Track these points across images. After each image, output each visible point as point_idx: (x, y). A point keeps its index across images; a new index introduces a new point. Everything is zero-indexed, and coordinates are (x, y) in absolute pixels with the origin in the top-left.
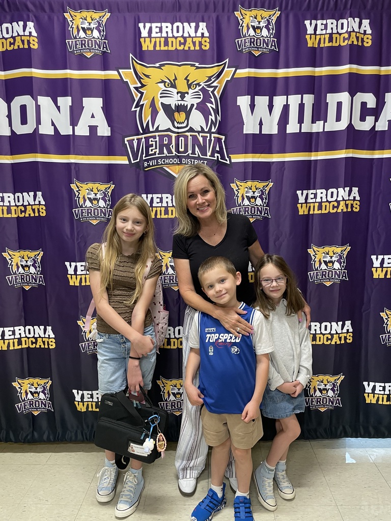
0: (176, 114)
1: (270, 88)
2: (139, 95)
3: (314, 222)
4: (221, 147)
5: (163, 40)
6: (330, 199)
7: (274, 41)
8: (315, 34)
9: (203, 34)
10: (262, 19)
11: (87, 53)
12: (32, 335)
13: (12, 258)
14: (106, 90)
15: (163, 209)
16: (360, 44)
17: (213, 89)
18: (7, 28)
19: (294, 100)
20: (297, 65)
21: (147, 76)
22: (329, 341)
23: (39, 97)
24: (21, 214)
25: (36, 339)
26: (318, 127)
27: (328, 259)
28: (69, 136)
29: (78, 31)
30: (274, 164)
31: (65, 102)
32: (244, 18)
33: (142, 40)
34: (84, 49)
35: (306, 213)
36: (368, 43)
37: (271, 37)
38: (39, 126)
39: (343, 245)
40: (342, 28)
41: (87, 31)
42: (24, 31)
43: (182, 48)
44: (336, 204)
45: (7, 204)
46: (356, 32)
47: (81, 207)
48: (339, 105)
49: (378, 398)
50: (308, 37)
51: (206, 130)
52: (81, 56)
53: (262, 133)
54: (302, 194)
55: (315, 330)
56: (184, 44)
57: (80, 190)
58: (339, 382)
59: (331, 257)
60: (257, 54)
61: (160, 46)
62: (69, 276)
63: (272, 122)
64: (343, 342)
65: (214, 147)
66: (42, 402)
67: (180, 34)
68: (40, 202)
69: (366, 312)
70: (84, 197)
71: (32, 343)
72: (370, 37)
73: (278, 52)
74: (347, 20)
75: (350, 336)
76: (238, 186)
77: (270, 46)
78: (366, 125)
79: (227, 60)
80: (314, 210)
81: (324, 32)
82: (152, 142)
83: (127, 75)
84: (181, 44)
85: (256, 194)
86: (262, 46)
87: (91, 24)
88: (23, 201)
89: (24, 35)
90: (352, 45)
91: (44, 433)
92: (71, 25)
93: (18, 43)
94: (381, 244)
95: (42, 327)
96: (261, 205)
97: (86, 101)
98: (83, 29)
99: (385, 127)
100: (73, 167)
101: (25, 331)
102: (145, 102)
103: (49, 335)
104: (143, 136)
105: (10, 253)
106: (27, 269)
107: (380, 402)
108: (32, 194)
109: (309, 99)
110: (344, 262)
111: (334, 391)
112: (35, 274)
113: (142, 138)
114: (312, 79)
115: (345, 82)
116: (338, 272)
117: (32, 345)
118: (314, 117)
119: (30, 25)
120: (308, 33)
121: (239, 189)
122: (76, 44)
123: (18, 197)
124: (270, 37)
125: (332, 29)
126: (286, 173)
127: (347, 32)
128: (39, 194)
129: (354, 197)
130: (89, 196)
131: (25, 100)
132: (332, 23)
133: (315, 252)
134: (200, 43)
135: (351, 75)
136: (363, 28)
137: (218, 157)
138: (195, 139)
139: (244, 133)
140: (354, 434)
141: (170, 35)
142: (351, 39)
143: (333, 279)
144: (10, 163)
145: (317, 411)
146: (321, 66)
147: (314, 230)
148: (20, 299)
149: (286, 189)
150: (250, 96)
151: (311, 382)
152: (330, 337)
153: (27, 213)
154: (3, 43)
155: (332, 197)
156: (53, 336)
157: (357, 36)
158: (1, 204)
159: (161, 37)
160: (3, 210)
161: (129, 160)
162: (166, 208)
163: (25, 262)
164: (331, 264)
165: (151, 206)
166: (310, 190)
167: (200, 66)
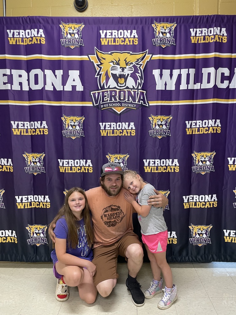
0: (119, 79)
1: (171, 65)
2: (99, 69)
3: (195, 139)
4: (144, 97)
5: (113, 39)
6: (204, 126)
7: (173, 40)
8: (196, 36)
9: (134, 36)
10: (167, 28)
11: (71, 46)
12: (37, 200)
13: (28, 157)
14: (82, 66)
15: (111, 131)
16: (220, 41)
17: (139, 65)
18: (28, 32)
19: (184, 72)
20: (186, 53)
21: (104, 59)
22: (204, 206)
23: (46, 70)
24: (33, 133)
25: (39, 203)
26: (197, 86)
27: (203, 159)
28: (61, 91)
29: (67, 34)
30: (173, 106)
31: (59, 73)
32: (157, 28)
33: (101, 39)
34: (70, 44)
35: (191, 133)
36: (225, 41)
38: (45, 85)
39: (211, 151)
40: (211, 33)
41: (72, 35)
42: (38, 34)
43: (123, 43)
44: (207, 129)
45: (26, 127)
46: (218, 35)
47: (67, 129)
48: (209, 74)
49: (232, 239)
50: (192, 38)
51: (135, 88)
52: (69, 48)
53: (167, 89)
54: (189, 123)
55: (196, 200)
56: (124, 41)
57: (66, 120)
58: (209, 229)
59: (205, 158)
60: (164, 47)
61: (111, 43)
62: (60, 167)
63: (172, 83)
64: (212, 206)
65: (140, 97)
66: (42, 239)
67: (122, 36)
68: (44, 126)
69: (225, 190)
70: (68, 124)
71: (37, 205)
72: (226, 38)
73: (176, 46)
74: (214, 28)
75: (216, 203)
76: (153, 119)
77: (171, 43)
78: (224, 85)
79: (148, 50)
80: (195, 132)
81: (201, 35)
82: (106, 95)
83: (93, 58)
84: (122, 41)
85: (163, 123)
86: (166, 42)
87: (74, 31)
88: (35, 126)
89: (38, 37)
90: (216, 42)
91: (43, 256)
92: (63, 30)
93: (34, 40)
94: (233, 152)
95: (43, 196)
96: (165, 129)
97: (71, 72)
98: (70, 33)
99: (235, 86)
100: (63, 108)
101: (33, 198)
102: (102, 73)
103: (47, 201)
104: (101, 91)
105: (27, 154)
106: (35, 163)
107: (233, 242)
109: (192, 71)
110: (212, 161)
112: (40, 166)
114: (194, 60)
115: (212, 62)
116: (209, 167)
118: (195, 81)
119: (41, 31)
120: (192, 36)
121: (153, 120)
122: (66, 42)
123: (32, 124)
124: (171, 38)
125: (205, 33)
126: (179, 111)
127: (213, 35)
128: (44, 122)
129: (218, 125)
130: (71, 124)
131: (38, 71)
132: (205, 30)
133: (196, 155)
134: (133, 41)
135: (215, 58)
136: (222, 33)
137: (142, 102)
138: (129, 92)
139: (157, 89)
140: (218, 260)
141: (117, 37)
142: (216, 39)
143: (206, 170)
144: (28, 105)
145: (197, 246)
146: (199, 53)
147: (195, 143)
148: (31, 181)
149: (180, 120)
150: (160, 70)
151: (193, 229)
152: (204, 203)
153: (37, 132)
154: (26, 40)
155: (205, 125)
156: (49, 201)
157: (219, 37)
158: (23, 127)
159: (112, 38)
160: (24, 131)
161: (93, 104)
162: (113, 130)
163: (35, 160)
164: (205, 162)
165: (105, 129)
166: (193, 121)
167: (132, 53)
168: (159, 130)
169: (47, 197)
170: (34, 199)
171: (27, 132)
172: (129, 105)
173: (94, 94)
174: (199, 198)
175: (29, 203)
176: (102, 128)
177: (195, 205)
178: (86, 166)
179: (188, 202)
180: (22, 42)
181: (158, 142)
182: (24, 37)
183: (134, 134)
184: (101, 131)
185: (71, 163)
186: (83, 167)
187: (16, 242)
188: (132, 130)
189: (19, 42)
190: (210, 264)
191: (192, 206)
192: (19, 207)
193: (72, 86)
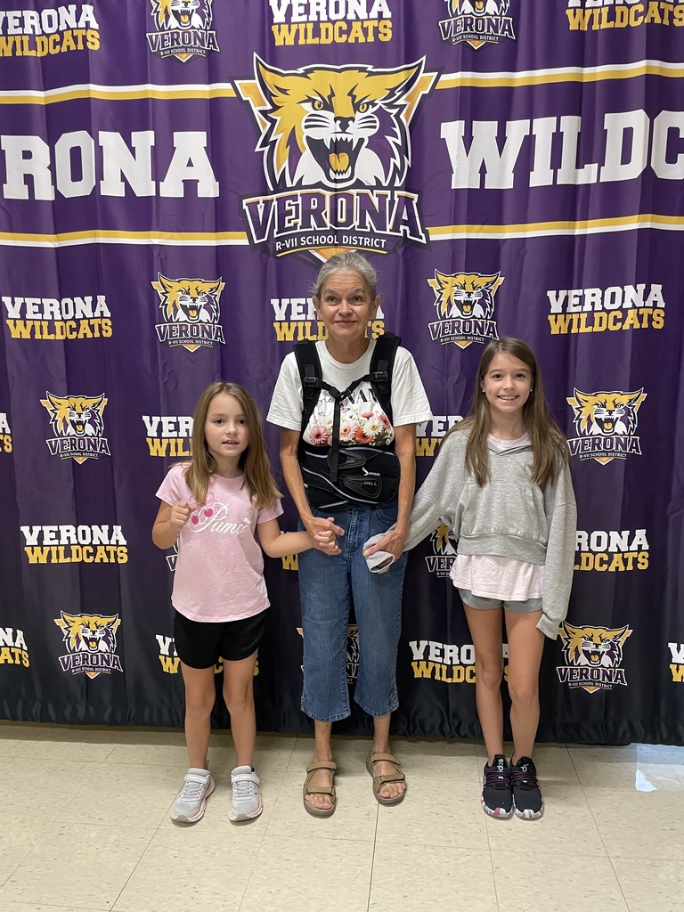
0: (332, 157)
1: (501, 106)
2: (269, 124)
3: (579, 348)
4: (411, 214)
5: (310, 26)
6: (608, 306)
7: (507, 21)
8: (583, 6)
9: (380, 14)
11: (181, 55)
12: (88, 541)
13: (56, 409)
14: (214, 118)
15: (308, 325)
16: (666, 22)
17: (395, 111)
18: (50, 18)
19: (543, 128)
20: (550, 64)
21: (284, 91)
22: (605, 566)
23: (101, 133)
24: (71, 334)
25: (95, 547)
26: (588, 175)
27: (604, 416)
28: (150, 198)
29: (167, 17)
30: (507, 243)
31: (144, 140)
33: (275, 29)
34: (176, 48)
35: (564, 331)
36: (682, 20)
37: (503, 14)
38: (101, 182)
39: (632, 389)
41: (182, 17)
42: (77, 20)
43: (343, 39)
44: (620, 315)
45: (48, 316)
47: (170, 321)
48: (628, 133)
50: (569, 13)
51: (385, 184)
52: (172, 59)
53: (486, 187)
54: (557, 297)
55: (580, 545)
56: (348, 32)
57: (167, 292)
58: (622, 640)
59: (610, 412)
60: (476, 45)
61: (306, 38)
62: (149, 441)
63: (502, 167)
64: (630, 567)
65: (399, 214)
66: (103, 656)
67: (341, 15)
68: (102, 312)
69: (675, 515)
70: (174, 304)
71: (89, 555)
73: (516, 41)
75: (644, 557)
76: (440, 284)
77: (500, 32)
78: (678, 170)
79: (424, 58)
80: (579, 327)
81: (599, 3)
82: (290, 208)
83: (248, 90)
84: (341, 32)
85: (474, 298)
86: (486, 30)
87: (190, 5)
88: (75, 312)
89: (78, 28)
90: (651, 26)
91: (106, 709)
92: (155, 6)
93: (68, 41)
95: (105, 528)
96: (482, 318)
97: (179, 138)
98: (176, 13)
100: (156, 253)
101: (76, 534)
102: (279, 137)
103: (117, 541)
104: (275, 197)
105: (54, 399)
106: (80, 428)
108: (89, 299)
109: (571, 125)
110: (634, 422)
111: (612, 657)
112: (93, 436)
113: (273, 200)
114: (577, 87)
115: (639, 93)
116: (623, 440)
117: (88, 558)
118: (581, 158)
119: (88, 9)
120: (570, 6)
121: (443, 289)
122: (163, 40)
123: (66, 305)
124: (501, 15)
126: (527, 259)
128: (101, 299)
129: (655, 303)
130: (183, 303)
131: (78, 138)
133: (579, 402)
134: (376, 30)
135: (650, 80)
137: (405, 231)
138: (365, 200)
139: (453, 187)
140: (649, 737)
141: (323, 17)
142: (650, 15)
143: (613, 451)
144: (53, 246)
145: (581, 692)
146: (595, 65)
147: (579, 360)
148: (69, 480)
149: (528, 287)
150: (463, 122)
152: (606, 558)
153: (82, 331)
154: (42, 42)
155: (613, 301)
156: (125, 543)
157: (661, 7)
158: (39, 316)
159: (308, 22)
160: (41, 327)
161: (250, 239)
162: (314, 323)
163: (77, 416)
164: (610, 425)
165: (288, 319)
166: (572, 289)
167: (375, 70)
168: (462, 321)
169: (117, 529)
170: (77, 538)
171: (52, 330)
172: (363, 240)
173: (253, 207)
175: (62, 549)
176: (280, 315)
177: (578, 560)
180: (30, 50)
181: (456, 361)
182: (37, 33)
184: (276, 325)
185: (187, 426)
187: (27, 665)
188: (375, 323)
189: (22, 50)
190: (624, 750)
192: (33, 560)
193: (183, 181)
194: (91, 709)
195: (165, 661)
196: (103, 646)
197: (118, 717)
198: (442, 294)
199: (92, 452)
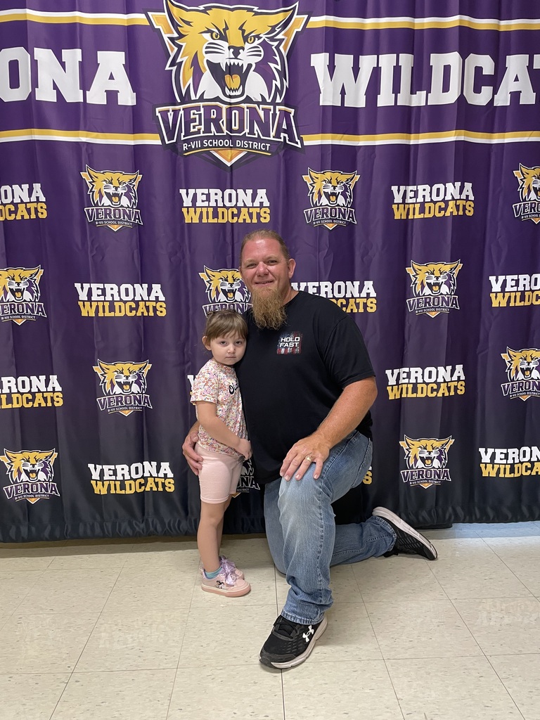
0: (227, 77)
1: (355, 44)
2: (176, 49)
3: (414, 230)
4: (289, 125)
6: (435, 198)
12: (27, 389)
14: (131, 41)
15: (211, 210)
17: (277, 43)
19: (387, 61)
20: (391, 14)
21: (188, 23)
22: (435, 393)
23: (36, 50)
24: (10, 215)
25: (33, 394)
26: (419, 100)
27: (433, 281)
28: (78, 104)
30: (361, 149)
31: (73, 56)
35: (404, 217)
38: (36, 89)
39: (452, 260)
44: (443, 205)
47: (96, 205)
48: (447, 69)
49: (499, 469)
51: (269, 101)
53: (345, 106)
54: (399, 191)
55: (416, 378)
57: (94, 182)
58: (447, 447)
59: (437, 278)
62: (80, 304)
63: (357, 90)
64: (452, 393)
65: (280, 125)
66: (42, 485)
68: (38, 198)
69: (483, 353)
70: (100, 192)
71: (28, 401)
75: (461, 385)
76: (312, 179)
78: (481, 99)
79: (297, 4)
80: (414, 214)
82: (194, 116)
83: (159, 20)
85: (338, 190)
88: (13, 198)
91: (46, 528)
94: (503, 260)
95: (43, 378)
96: (344, 206)
97: (102, 56)
99: (507, 101)
100: (84, 149)
101: (16, 384)
102: (185, 59)
103: (54, 388)
104: (181, 107)
106: (18, 294)
107: (501, 475)
108: (26, 187)
109: (406, 60)
110: (454, 285)
111: (440, 460)
112: (31, 301)
113: (180, 110)
114: (410, 33)
115: (454, 39)
116: (446, 299)
117: (28, 403)
118: (414, 86)
121: (314, 183)
123: (6, 191)
126: (377, 161)
128: (37, 186)
129: (467, 196)
130: (107, 191)
131: (17, 53)
133: (415, 271)
135: (460, 27)
137: (285, 137)
138: (253, 111)
139: (321, 104)
140: (467, 517)
143: (439, 307)
145: (419, 488)
146: (423, 17)
147: (414, 239)
148: (9, 338)
149: (377, 183)
150: (328, 54)
151: (410, 448)
152: (435, 387)
153: (19, 214)
155: (438, 195)
156: (60, 389)
161: (163, 140)
162: (215, 209)
163: (16, 285)
164: (437, 287)
165: (194, 205)
166: (409, 185)
167: (259, 11)
168: (329, 208)
169: (54, 378)
170: (17, 388)
172: (252, 144)
173: (164, 114)
174: (423, 375)
175: (4, 397)
176: (187, 202)
177: (415, 390)
178: (149, 301)
179: (398, 384)
181: (326, 236)
183: (266, 219)
184: (184, 210)
185: (112, 292)
186: (141, 304)
188: (263, 210)
190: (448, 531)
191: (407, 393)
193: (106, 91)
194: (33, 529)
195: (97, 484)
196: (42, 476)
197: (57, 534)
198: (314, 187)
199: (30, 315)
